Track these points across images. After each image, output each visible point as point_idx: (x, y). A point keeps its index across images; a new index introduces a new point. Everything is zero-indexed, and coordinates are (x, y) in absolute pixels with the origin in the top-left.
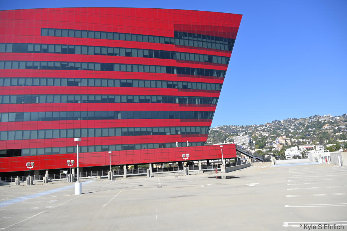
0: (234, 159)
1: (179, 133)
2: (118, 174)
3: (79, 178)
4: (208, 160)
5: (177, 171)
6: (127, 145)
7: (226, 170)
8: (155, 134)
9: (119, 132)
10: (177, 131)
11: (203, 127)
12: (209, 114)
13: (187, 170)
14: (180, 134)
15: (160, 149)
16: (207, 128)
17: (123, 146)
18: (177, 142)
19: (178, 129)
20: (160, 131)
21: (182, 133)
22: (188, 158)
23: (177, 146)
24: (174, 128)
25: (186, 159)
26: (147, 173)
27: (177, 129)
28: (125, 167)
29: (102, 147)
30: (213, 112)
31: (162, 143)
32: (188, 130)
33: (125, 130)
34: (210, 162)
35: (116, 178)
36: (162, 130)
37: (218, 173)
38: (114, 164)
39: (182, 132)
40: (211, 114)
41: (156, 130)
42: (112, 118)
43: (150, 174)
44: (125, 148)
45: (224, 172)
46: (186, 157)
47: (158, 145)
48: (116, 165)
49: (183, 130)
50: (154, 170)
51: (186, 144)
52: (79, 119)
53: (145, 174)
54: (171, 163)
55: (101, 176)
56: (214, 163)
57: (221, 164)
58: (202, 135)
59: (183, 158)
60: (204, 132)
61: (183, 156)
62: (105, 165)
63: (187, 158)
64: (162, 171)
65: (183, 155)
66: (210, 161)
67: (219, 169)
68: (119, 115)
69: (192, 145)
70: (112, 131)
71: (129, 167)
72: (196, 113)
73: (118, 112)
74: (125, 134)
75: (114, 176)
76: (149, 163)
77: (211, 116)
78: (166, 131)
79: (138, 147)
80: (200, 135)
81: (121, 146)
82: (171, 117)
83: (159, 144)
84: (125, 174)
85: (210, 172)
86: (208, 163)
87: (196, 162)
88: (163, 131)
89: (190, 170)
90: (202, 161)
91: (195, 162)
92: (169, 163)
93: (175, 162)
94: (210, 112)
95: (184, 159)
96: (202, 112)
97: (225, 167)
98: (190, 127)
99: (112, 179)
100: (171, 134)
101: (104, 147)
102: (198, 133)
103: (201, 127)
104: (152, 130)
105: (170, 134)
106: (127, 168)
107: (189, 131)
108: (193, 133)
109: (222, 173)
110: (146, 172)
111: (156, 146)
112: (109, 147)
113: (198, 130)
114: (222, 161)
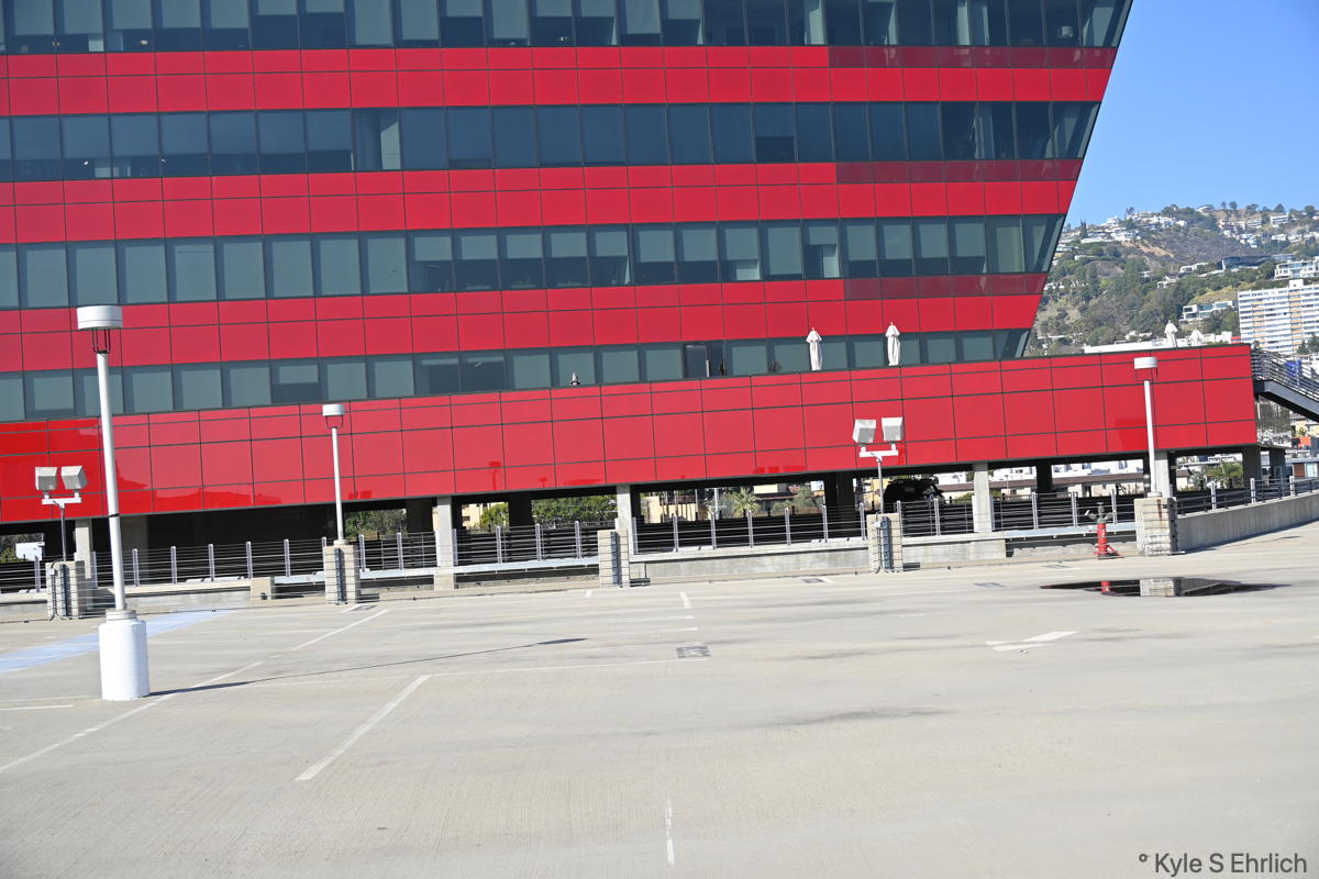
0: (1239, 457)
1: (832, 267)
2: (393, 564)
3: (130, 590)
4: (1044, 467)
5: (815, 544)
6: (455, 361)
7: (1174, 536)
8: (650, 274)
9: (390, 266)
10: (813, 256)
11: (1010, 218)
12: (1059, 119)
13: (889, 538)
14: (837, 275)
15: (695, 383)
16: (1044, 228)
17: (425, 362)
18: (813, 336)
19: (822, 235)
20: (690, 256)
21: (852, 269)
22: (894, 452)
23: (815, 366)
24: (796, 232)
25: (879, 455)
26: (603, 558)
27: (813, 241)
28: (442, 516)
29: (273, 376)
30: (1086, 110)
31: (706, 343)
32: (898, 243)
33: (435, 249)
34: (1055, 475)
35: (384, 593)
36: (701, 246)
37: (1114, 555)
38: (368, 493)
39: (853, 257)
40: (1070, 124)
41: (657, 247)
42: (333, 161)
43: (624, 563)
44: (437, 382)
45: (1158, 552)
46: (879, 442)
47: (678, 353)
48: (375, 497)
49: (863, 245)
50: (652, 537)
51: (879, 344)
52: (102, 172)
53: (586, 562)
54: (773, 489)
55: (280, 580)
56: (1087, 488)
57: (1141, 496)
58: (1003, 282)
59: (857, 447)
60: (1013, 259)
61: (856, 437)
62: (303, 504)
63: (886, 446)
64: (709, 543)
65: (862, 427)
66: (1059, 473)
67: (1125, 526)
68: (390, 139)
69: (924, 358)
70: (340, 257)
71: (473, 514)
72: (957, 116)
73: (376, 119)
74: (432, 277)
75: (367, 574)
76: (610, 483)
77: (1068, 140)
78: (730, 257)
79: (530, 370)
80: (983, 280)
81: (408, 365)
82: (773, 149)
83: (684, 350)
84: (446, 565)
85: (1059, 550)
86: (1044, 483)
87: (955, 482)
88: (712, 256)
89: (907, 532)
90: (1001, 475)
91: (944, 479)
92: (759, 489)
93: (803, 479)
94: (1061, 109)
95: (864, 453)
96: (1000, 111)
97: (1165, 515)
98: (915, 222)
99: (351, 595)
100: (773, 272)
101: (290, 375)
102: (975, 263)
103: (992, 221)
104: (634, 245)
105: (766, 276)
106: (457, 520)
107: (906, 253)
108: (935, 265)
109: (1142, 553)
110: (591, 548)
111: (666, 363)
112: (322, 374)
113: (971, 240)
114: (1147, 469)
